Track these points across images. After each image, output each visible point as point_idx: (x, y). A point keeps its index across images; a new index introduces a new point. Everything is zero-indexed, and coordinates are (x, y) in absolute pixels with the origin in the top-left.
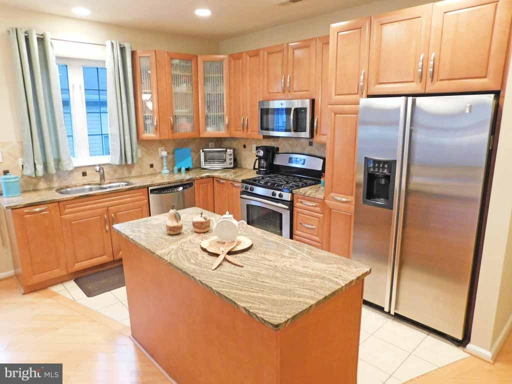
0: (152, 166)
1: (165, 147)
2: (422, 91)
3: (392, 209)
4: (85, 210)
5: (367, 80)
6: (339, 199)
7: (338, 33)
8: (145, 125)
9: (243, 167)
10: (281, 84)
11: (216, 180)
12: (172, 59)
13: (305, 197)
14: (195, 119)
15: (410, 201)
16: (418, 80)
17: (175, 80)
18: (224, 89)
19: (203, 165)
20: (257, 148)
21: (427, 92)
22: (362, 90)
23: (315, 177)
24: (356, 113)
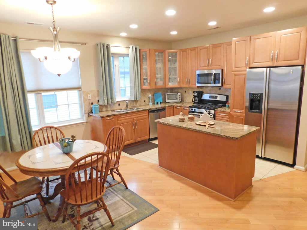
0: (145, 101)
1: (150, 92)
2: (273, 66)
3: (262, 113)
4: (126, 119)
5: (249, 61)
6: (236, 111)
7: (236, 42)
8: (144, 82)
9: (185, 101)
10: (207, 63)
11: (175, 107)
12: (155, 52)
13: (221, 112)
14: (164, 79)
15: (269, 113)
16: (271, 61)
17: (156, 62)
18: (177, 65)
19: (167, 101)
20: (194, 92)
21: (275, 66)
22: (247, 65)
23: (223, 104)
24: (244, 75)
